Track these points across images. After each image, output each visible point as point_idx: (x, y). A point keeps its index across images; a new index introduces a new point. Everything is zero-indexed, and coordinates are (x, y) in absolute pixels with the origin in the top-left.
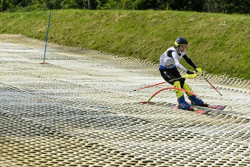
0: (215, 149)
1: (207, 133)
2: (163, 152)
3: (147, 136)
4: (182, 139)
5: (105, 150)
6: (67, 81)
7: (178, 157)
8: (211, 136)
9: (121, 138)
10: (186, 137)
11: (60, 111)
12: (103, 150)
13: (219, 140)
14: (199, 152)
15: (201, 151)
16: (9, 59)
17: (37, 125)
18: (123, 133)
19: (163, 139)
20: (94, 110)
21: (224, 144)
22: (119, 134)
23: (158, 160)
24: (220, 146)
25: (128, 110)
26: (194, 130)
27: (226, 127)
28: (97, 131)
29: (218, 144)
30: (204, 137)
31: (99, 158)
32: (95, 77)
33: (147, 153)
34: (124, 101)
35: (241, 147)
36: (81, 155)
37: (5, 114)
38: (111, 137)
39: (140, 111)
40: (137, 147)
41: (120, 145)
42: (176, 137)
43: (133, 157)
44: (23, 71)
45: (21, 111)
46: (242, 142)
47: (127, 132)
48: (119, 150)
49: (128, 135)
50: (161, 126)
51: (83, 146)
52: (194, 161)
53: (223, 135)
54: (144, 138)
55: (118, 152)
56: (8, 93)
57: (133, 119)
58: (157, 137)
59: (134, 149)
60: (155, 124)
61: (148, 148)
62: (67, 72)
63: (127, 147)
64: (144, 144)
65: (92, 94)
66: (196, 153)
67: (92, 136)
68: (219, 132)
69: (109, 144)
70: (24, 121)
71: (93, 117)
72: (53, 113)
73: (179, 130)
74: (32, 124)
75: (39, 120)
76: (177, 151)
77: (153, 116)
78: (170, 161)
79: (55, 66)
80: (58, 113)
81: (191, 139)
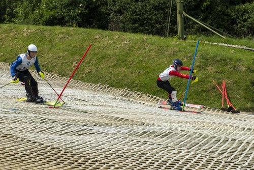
0: (112, 142)
1: (106, 131)
2: (68, 142)
3: (55, 131)
4: (85, 135)
5: (19, 139)
7: (81, 146)
8: (110, 133)
9: (31, 132)
10: (88, 133)
12: (17, 139)
13: (116, 136)
15: (100, 143)
18: (33, 128)
19: (68, 134)
20: (6, 110)
21: (120, 139)
22: (30, 129)
23: (64, 147)
24: (117, 140)
25: (37, 112)
26: (95, 129)
27: (123, 127)
28: (11, 126)
29: (115, 139)
30: (104, 134)
33: (55, 142)
35: (135, 141)
38: (23, 131)
39: (47, 113)
40: (46, 138)
41: (31, 136)
42: (80, 133)
43: (43, 144)
46: (135, 138)
47: (37, 128)
48: (30, 139)
49: (38, 130)
50: (66, 124)
52: (94, 149)
53: (120, 133)
54: (52, 132)
55: (30, 141)
57: (42, 118)
58: (63, 132)
59: (43, 139)
60: (61, 123)
61: (56, 139)
63: (37, 138)
64: (51, 136)
65: (3, 99)
66: (96, 144)
67: (6, 129)
68: (116, 130)
69: (22, 135)
71: (6, 116)
73: (82, 128)
76: (80, 142)
77: (59, 117)
78: (74, 148)
81: (93, 135)
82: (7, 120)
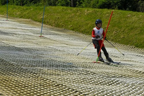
0: (131, 91)
1: (128, 82)
2: (100, 91)
3: (93, 82)
4: (113, 85)
5: (66, 88)
6: (53, 47)
8: (130, 83)
9: (77, 82)
10: (115, 84)
11: (45, 64)
12: (65, 88)
13: (134, 86)
14: (122, 92)
16: (21, 33)
17: (30, 71)
18: (79, 79)
19: (102, 84)
20: (65, 65)
21: (137, 89)
22: (76, 80)
24: (135, 90)
25: (85, 66)
26: (121, 80)
27: (140, 79)
28: (64, 77)
29: (133, 89)
30: (126, 84)
31: (62, 93)
32: (69, 46)
33: (91, 92)
34: (83, 61)
36: (51, 90)
37: (13, 64)
38: (71, 81)
39: (91, 67)
40: (85, 88)
41: (76, 86)
42: (110, 83)
43: (82, 93)
44: (28, 40)
45: (22, 63)
47: (81, 78)
48: (74, 89)
49: (82, 80)
50: (102, 76)
51: (54, 85)
53: (138, 83)
54: (91, 82)
56: (17, 52)
57: (87, 71)
58: (99, 82)
59: (83, 89)
60: (99, 75)
61: (92, 89)
62: (54, 42)
63: (80, 87)
64: (90, 86)
65: (66, 56)
66: (119, 93)
67: (60, 80)
68: (135, 81)
69: (69, 85)
70: (22, 69)
71: (63, 69)
72: (41, 65)
73: (112, 79)
74: (27, 71)
75: (31, 69)
76: (108, 91)
77: (98, 70)
79: (48, 39)
80: (44, 65)
81: (118, 85)
82: (63, 72)
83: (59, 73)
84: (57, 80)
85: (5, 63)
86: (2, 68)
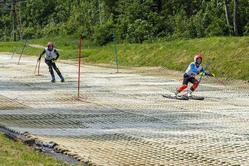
6: (212, 111)
11: (203, 138)
16: (149, 93)
17: (180, 151)
20: (238, 137)
32: (241, 107)
37: (149, 142)
44: (165, 103)
45: (164, 140)
56: (151, 124)
62: (212, 103)
65: (237, 123)
70: (167, 148)
72: (196, 140)
74: (175, 151)
75: (182, 147)
80: (202, 140)
82: (238, 148)
83: (230, 150)
84: (230, 160)
85: (135, 141)
86: (133, 150)
